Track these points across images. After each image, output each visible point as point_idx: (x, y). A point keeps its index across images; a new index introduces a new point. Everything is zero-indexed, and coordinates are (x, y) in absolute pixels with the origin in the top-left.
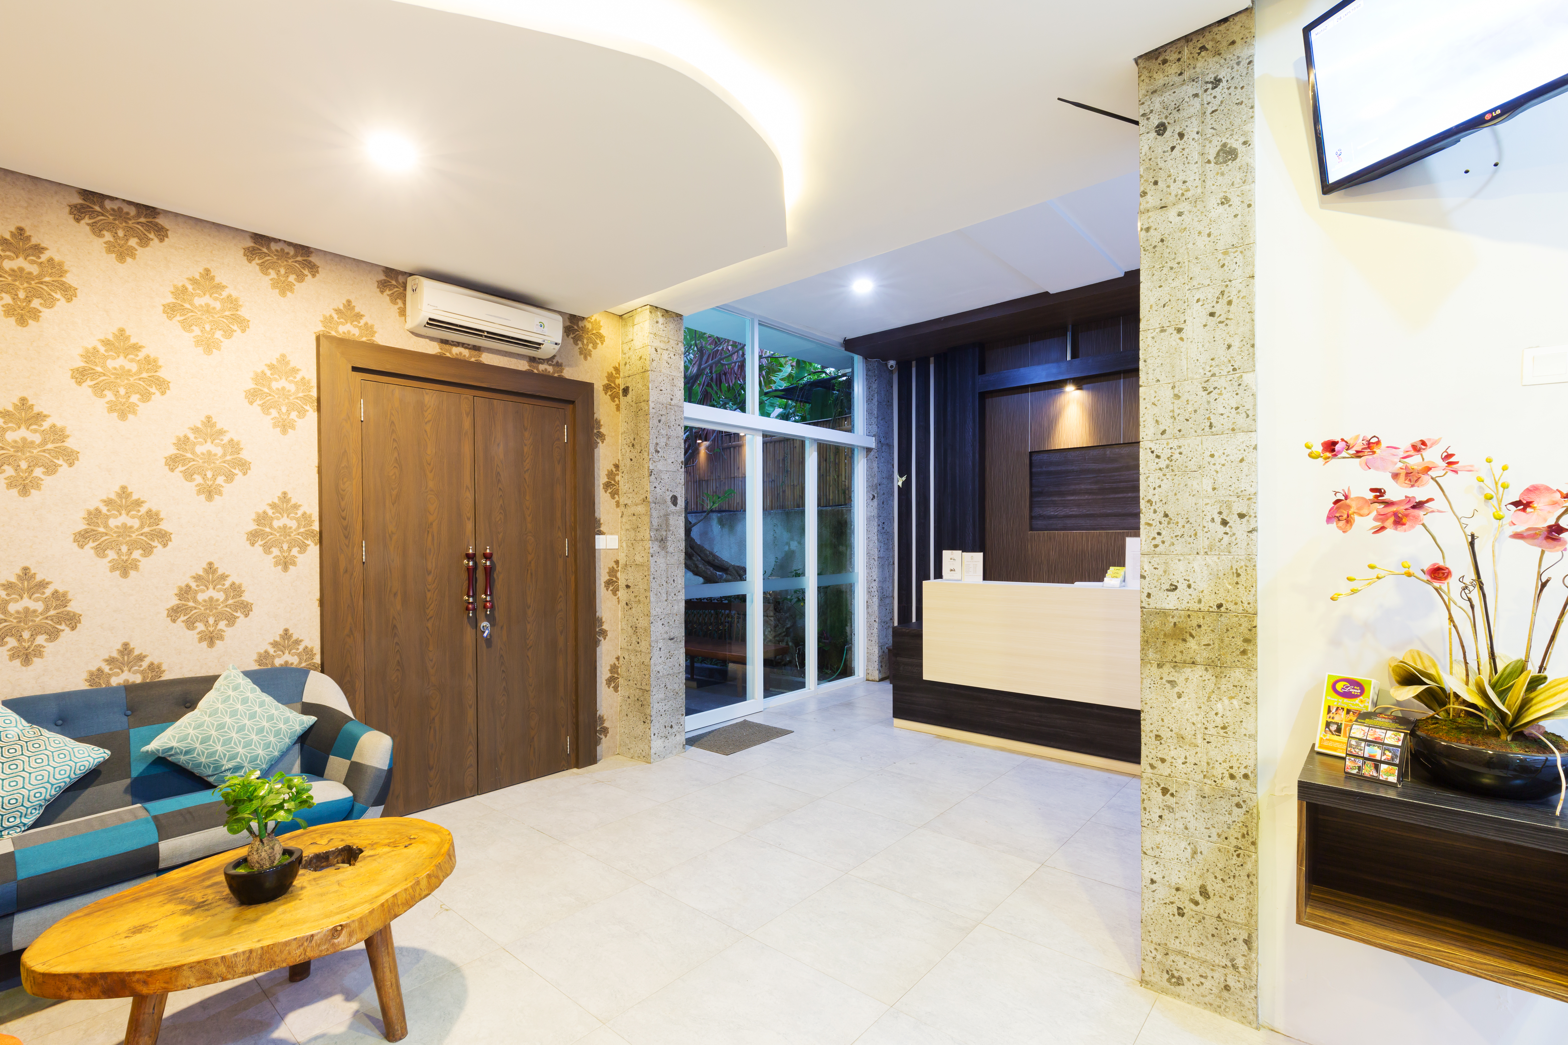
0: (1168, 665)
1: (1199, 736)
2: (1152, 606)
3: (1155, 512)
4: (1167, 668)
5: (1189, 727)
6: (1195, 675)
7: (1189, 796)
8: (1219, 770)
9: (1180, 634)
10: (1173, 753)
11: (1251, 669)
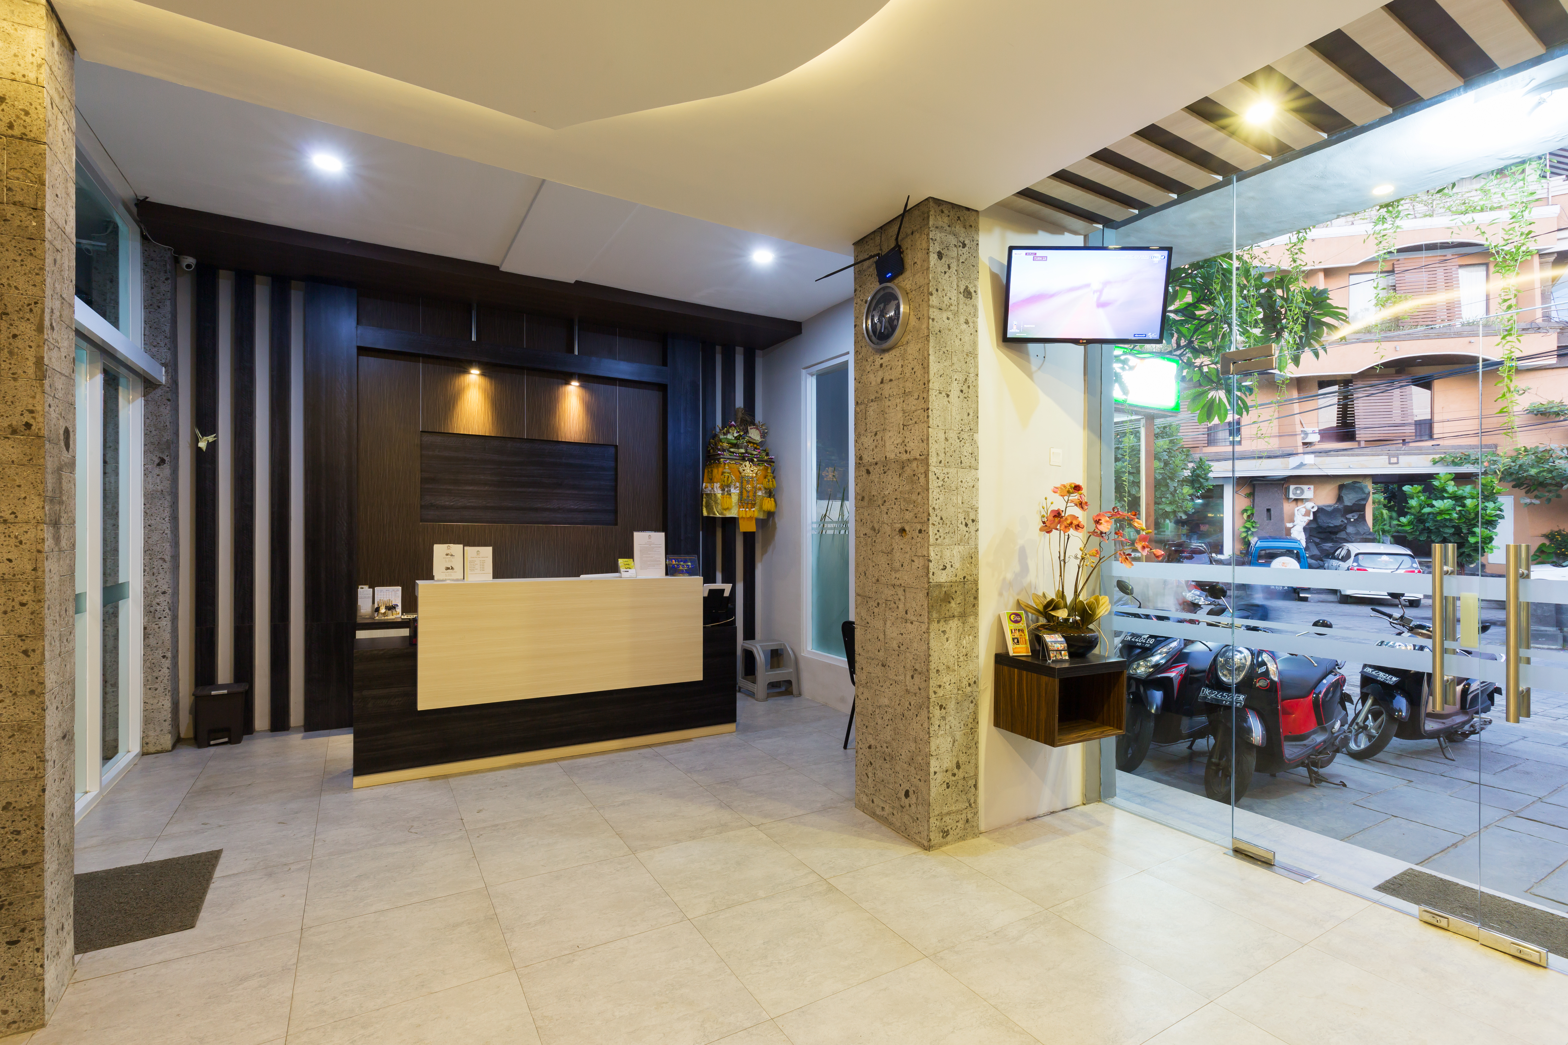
0: (942, 620)
1: (956, 664)
2: (935, 581)
3: (936, 516)
4: (942, 623)
5: (952, 659)
6: (954, 624)
7: (952, 706)
8: (965, 682)
9: (947, 598)
10: (944, 680)
11: (976, 615)
